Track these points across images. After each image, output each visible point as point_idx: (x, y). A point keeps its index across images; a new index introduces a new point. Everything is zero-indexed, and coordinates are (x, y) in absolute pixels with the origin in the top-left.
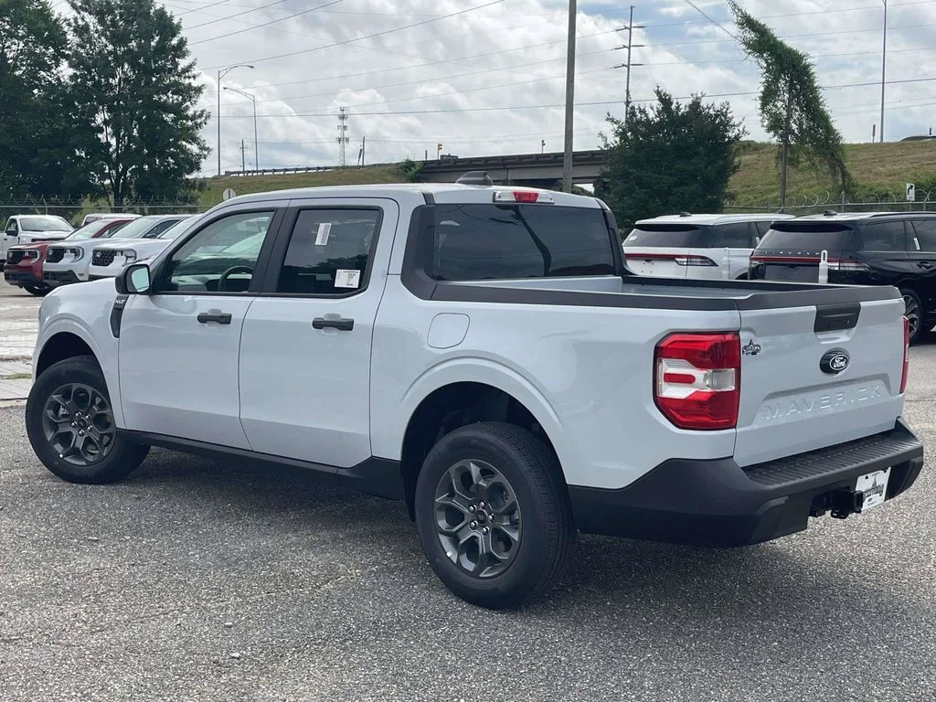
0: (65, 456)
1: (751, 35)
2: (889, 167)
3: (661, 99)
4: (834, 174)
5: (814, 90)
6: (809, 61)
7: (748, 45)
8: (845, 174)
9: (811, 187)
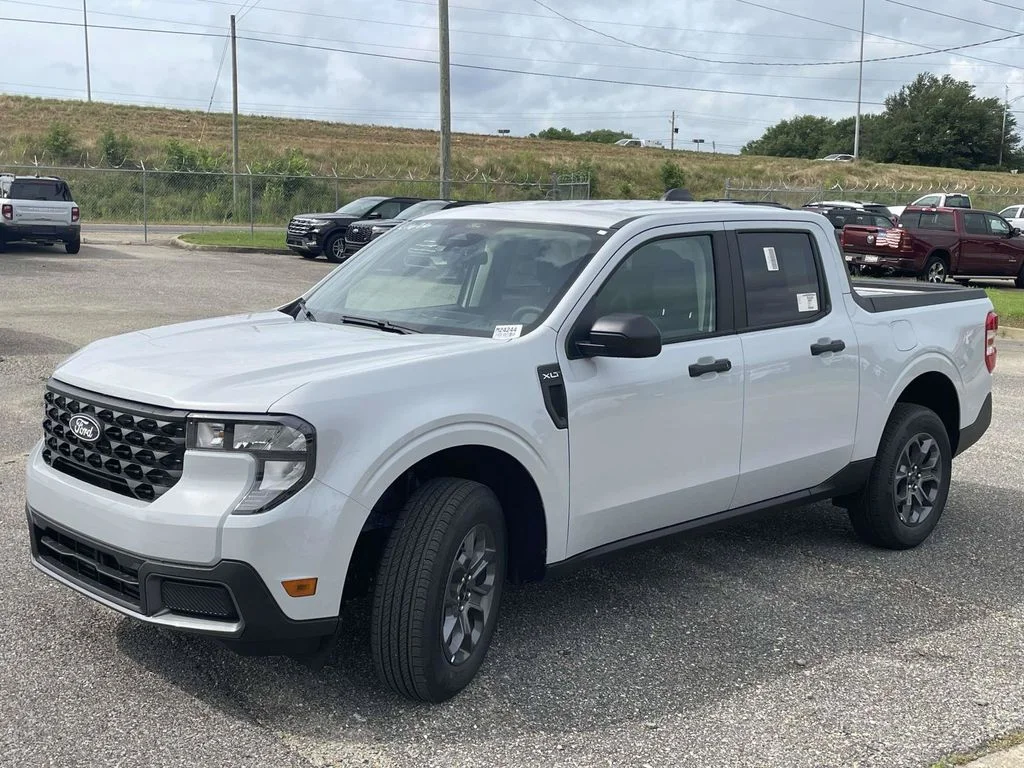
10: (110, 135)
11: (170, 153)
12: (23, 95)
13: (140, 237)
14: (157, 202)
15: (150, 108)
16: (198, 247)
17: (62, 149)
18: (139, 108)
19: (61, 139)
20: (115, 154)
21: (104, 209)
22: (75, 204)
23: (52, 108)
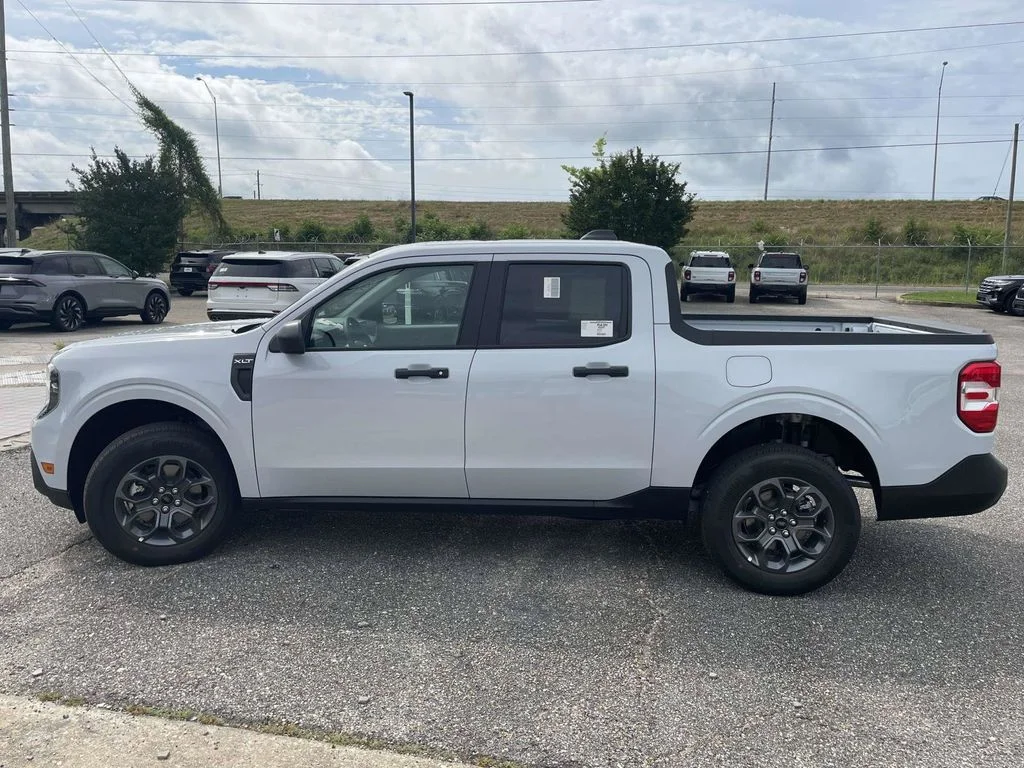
0: (146, 539)
1: (149, 113)
2: (248, 216)
3: (119, 156)
4: (214, 220)
5: (197, 159)
6: (192, 137)
7: (148, 120)
8: (222, 221)
9: (196, 229)
10: (912, 224)
11: (955, 234)
12: (860, 199)
13: (872, 294)
14: (937, 270)
15: (956, 201)
16: (907, 301)
17: (874, 233)
18: (946, 202)
19: (875, 228)
20: (914, 236)
21: (891, 276)
22: (804, 271)
23: (879, 206)
